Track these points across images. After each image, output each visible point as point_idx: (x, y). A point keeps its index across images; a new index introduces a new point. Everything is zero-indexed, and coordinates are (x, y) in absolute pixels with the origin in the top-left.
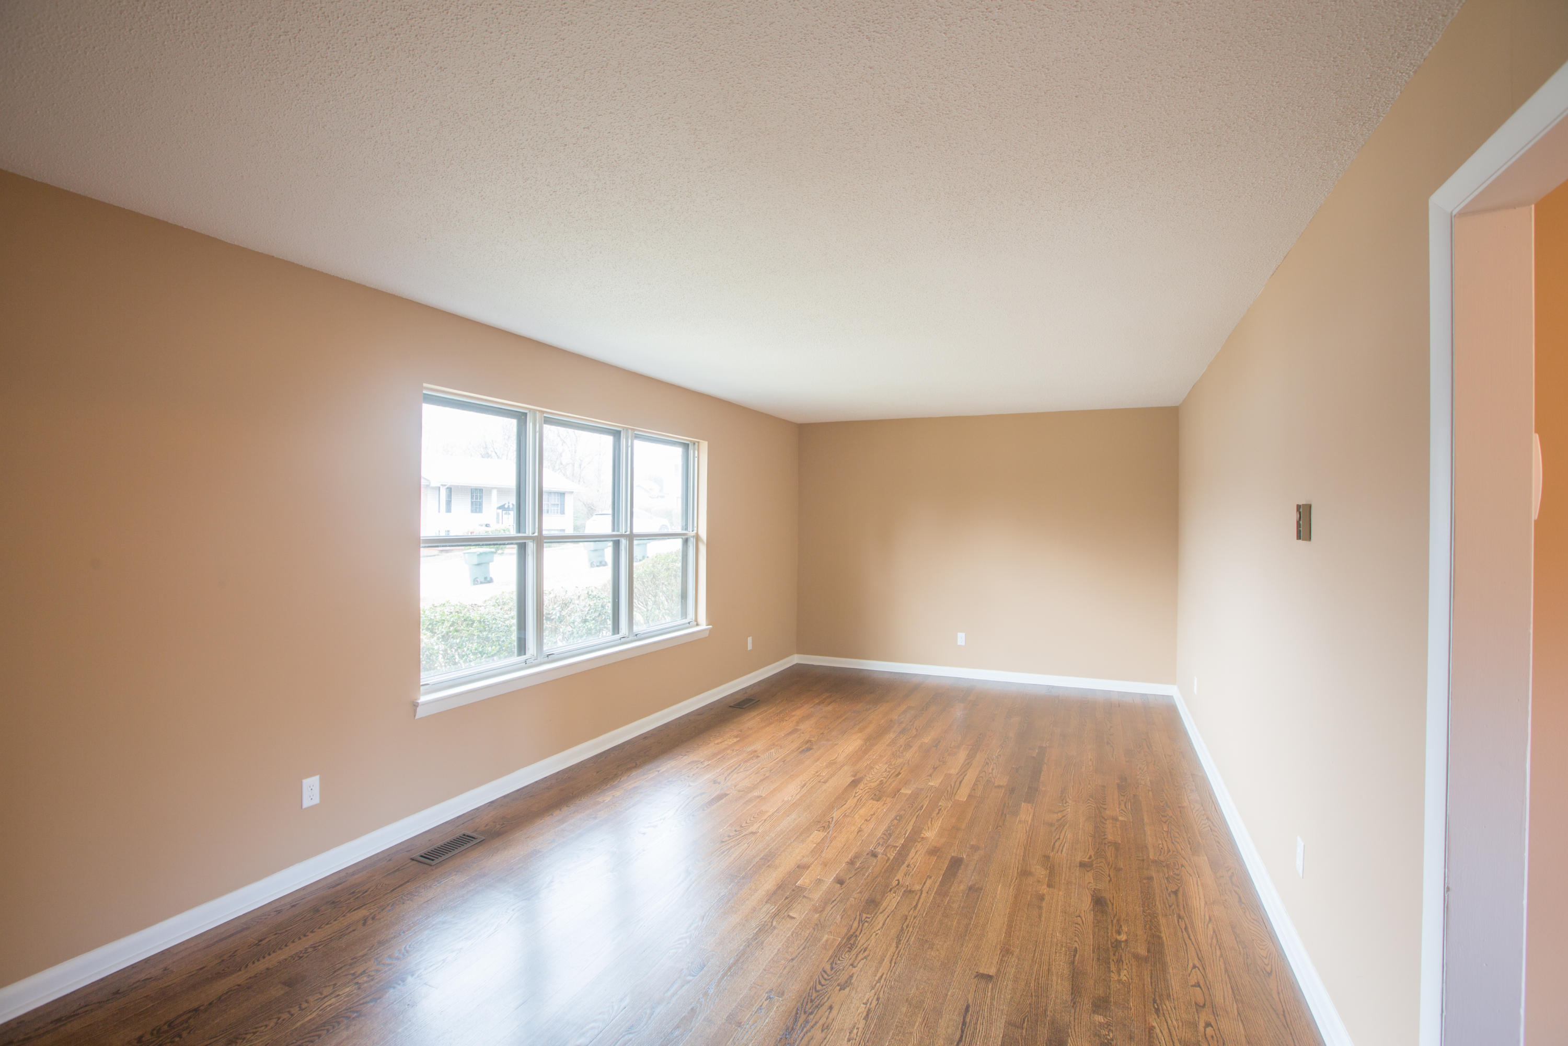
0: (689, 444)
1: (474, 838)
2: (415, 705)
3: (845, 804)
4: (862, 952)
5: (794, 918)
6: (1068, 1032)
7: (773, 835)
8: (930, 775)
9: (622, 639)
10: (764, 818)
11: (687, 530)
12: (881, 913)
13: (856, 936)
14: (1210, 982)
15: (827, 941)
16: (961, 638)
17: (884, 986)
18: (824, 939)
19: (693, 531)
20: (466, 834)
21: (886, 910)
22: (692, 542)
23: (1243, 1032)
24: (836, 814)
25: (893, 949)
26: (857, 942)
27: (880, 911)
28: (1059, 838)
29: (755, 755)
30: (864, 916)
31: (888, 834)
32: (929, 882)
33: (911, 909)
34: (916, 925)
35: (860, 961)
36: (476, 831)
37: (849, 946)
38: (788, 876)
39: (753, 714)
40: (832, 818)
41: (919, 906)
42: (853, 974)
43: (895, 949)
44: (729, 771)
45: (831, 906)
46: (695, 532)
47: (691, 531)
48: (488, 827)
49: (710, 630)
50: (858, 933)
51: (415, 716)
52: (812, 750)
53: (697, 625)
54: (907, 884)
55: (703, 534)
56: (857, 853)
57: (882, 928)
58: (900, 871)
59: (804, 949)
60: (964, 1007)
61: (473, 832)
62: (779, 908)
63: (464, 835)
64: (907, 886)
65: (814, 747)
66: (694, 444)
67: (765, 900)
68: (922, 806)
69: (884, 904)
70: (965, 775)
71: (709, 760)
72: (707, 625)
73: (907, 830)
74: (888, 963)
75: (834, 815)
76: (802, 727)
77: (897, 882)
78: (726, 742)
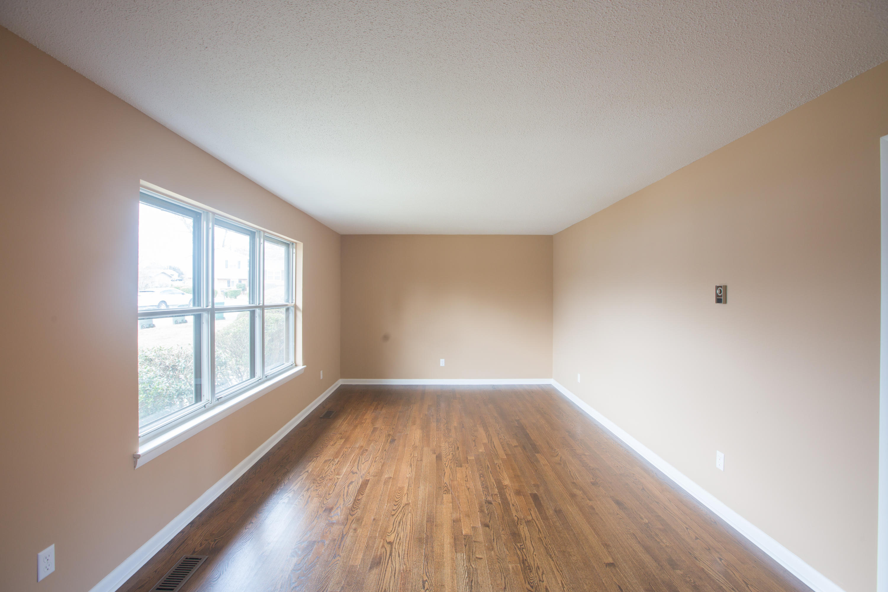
0: (289, 244)
1: (197, 559)
2: (136, 457)
3: (445, 473)
4: (538, 570)
5: (481, 559)
6: (674, 585)
7: (421, 503)
8: (475, 446)
9: (259, 381)
10: (405, 492)
11: (288, 302)
12: (526, 540)
13: (526, 560)
14: (699, 535)
15: (513, 568)
16: (442, 362)
17: (569, 589)
18: (510, 567)
19: (292, 303)
20: (189, 557)
21: (527, 537)
22: (292, 310)
23: (736, 558)
24: (446, 480)
25: (552, 563)
26: (530, 564)
27: (524, 539)
28: (570, 471)
29: (363, 451)
30: (519, 545)
31: (486, 488)
32: (532, 512)
33: (539, 533)
34: (550, 542)
35: (542, 577)
36: (194, 552)
37: (528, 568)
38: (453, 530)
39: (340, 421)
40: (445, 483)
41: (541, 529)
42: (546, 587)
43: (553, 562)
44: (356, 463)
45: (495, 543)
46: (294, 303)
47: (291, 302)
48: (203, 546)
49: (305, 369)
50: (525, 558)
51: (135, 467)
52: (396, 441)
53: (296, 366)
54: (523, 517)
55: (300, 304)
56: (479, 503)
57: (534, 550)
58: (512, 510)
59: (505, 578)
60: (618, 588)
61: (192, 554)
62: (467, 554)
63: (187, 558)
64: (523, 518)
65: (396, 438)
66: (293, 244)
67: (454, 551)
68: (488, 466)
69: (522, 534)
70: (493, 443)
71: (337, 458)
72: (303, 366)
73: (493, 483)
74: (558, 573)
75: (445, 481)
76: (377, 426)
77: (516, 517)
78: (338, 443)
